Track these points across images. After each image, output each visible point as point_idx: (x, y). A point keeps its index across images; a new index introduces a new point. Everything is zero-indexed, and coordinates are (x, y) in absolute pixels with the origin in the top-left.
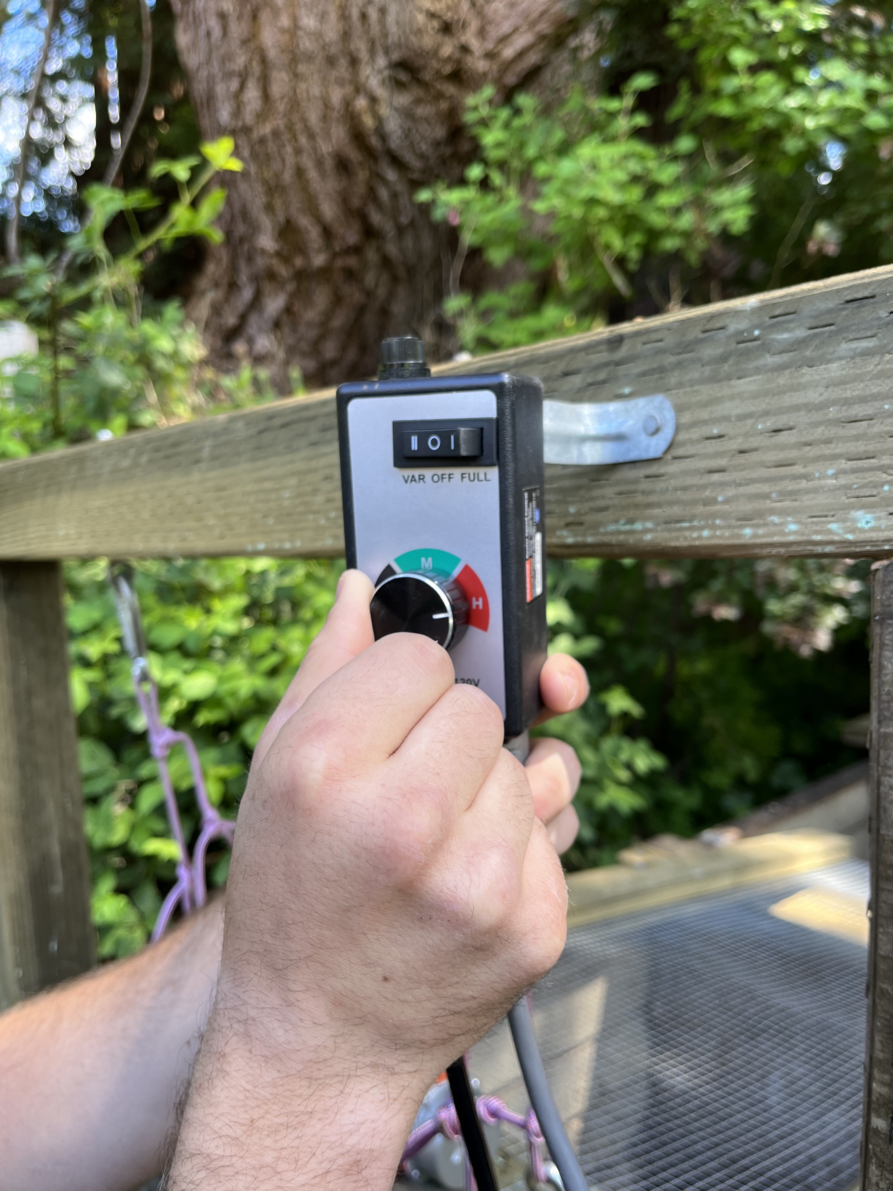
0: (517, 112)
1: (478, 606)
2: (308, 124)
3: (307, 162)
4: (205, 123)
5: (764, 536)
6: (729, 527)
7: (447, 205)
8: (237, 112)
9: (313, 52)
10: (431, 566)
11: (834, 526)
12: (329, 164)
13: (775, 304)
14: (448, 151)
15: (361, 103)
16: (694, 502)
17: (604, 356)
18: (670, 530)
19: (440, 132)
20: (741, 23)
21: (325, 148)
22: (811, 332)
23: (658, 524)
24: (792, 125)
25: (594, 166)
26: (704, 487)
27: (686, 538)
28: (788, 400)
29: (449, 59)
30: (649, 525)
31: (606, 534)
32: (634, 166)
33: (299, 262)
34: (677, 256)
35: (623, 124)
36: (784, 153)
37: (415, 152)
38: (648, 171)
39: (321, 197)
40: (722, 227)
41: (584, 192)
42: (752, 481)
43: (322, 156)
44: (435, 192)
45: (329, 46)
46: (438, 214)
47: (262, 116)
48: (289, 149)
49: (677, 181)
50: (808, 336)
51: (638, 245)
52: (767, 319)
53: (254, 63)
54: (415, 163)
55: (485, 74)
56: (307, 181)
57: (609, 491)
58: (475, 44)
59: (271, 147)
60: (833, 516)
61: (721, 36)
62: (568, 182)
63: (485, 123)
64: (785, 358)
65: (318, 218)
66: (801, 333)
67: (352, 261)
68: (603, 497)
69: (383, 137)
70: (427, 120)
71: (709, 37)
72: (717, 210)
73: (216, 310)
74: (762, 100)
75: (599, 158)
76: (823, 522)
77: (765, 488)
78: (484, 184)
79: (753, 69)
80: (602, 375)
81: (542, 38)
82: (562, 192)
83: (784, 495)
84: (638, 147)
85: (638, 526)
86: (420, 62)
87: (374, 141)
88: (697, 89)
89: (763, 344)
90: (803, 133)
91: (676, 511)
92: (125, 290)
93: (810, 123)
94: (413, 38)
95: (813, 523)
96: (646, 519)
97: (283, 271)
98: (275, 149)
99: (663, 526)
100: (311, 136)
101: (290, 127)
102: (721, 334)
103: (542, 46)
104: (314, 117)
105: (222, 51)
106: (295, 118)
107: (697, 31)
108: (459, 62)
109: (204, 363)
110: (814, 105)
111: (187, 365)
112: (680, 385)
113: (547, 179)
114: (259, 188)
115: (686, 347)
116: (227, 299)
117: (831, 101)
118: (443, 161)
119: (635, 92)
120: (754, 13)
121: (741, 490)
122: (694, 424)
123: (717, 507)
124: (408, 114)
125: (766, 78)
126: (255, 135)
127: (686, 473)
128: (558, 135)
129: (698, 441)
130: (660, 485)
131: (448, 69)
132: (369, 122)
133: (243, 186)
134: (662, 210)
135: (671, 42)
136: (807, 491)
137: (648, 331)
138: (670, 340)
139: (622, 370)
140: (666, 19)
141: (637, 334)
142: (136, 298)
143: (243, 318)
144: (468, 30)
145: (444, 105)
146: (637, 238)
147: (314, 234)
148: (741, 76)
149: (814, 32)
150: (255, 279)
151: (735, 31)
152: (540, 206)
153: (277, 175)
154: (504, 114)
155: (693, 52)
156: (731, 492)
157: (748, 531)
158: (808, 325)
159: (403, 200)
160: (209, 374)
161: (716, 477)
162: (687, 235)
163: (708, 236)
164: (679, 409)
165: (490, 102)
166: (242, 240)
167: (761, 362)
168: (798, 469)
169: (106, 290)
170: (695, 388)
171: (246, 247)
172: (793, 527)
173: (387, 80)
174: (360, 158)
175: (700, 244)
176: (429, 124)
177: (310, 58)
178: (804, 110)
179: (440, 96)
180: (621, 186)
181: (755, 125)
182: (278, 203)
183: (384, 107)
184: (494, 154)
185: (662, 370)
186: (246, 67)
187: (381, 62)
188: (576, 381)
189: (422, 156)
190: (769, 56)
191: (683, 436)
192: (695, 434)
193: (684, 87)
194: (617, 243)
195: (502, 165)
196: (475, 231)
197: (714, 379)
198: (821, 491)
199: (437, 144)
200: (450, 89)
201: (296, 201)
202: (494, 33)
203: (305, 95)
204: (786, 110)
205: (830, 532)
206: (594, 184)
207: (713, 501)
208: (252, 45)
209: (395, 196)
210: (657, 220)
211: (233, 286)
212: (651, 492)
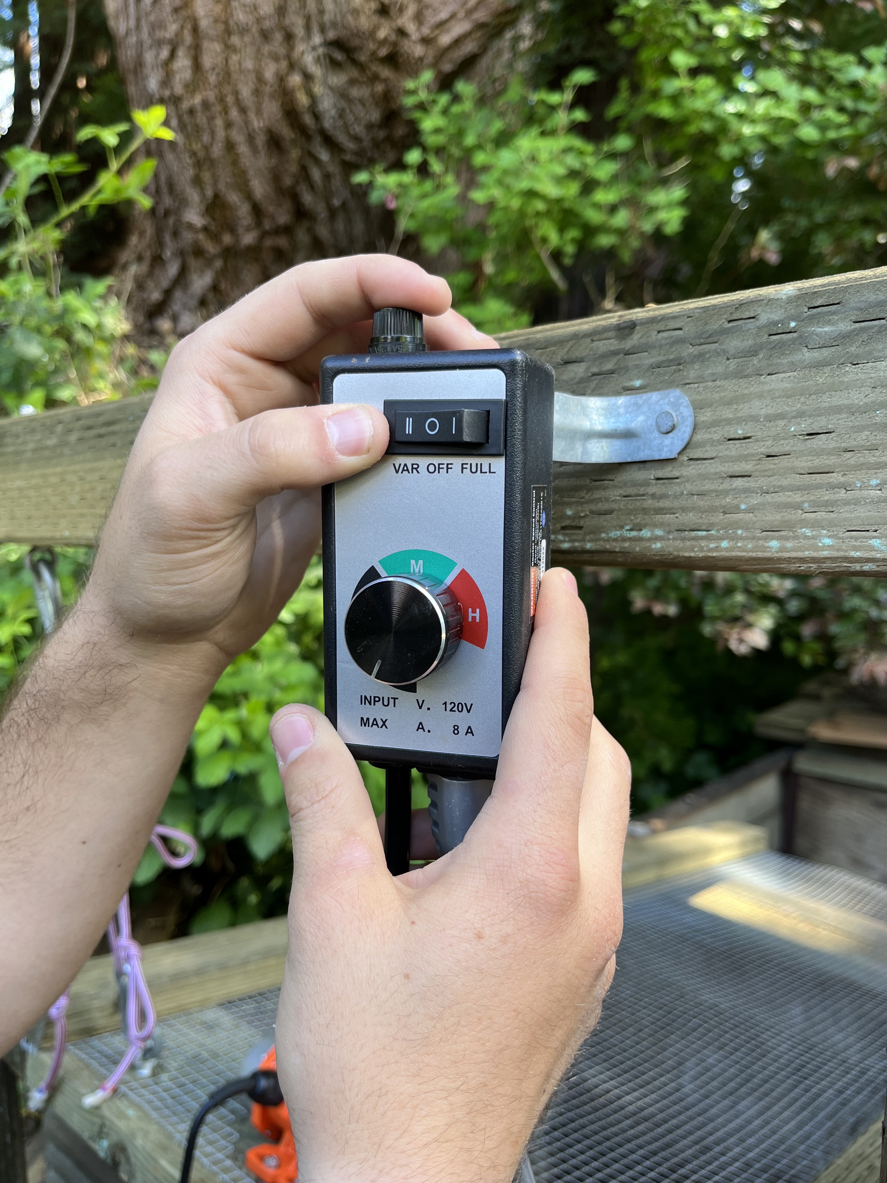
0: (456, 98)
1: (474, 618)
2: (240, 97)
3: (238, 137)
4: (132, 90)
5: (793, 550)
6: (753, 538)
7: (384, 187)
8: (166, 82)
9: (247, 24)
10: (422, 571)
11: (876, 543)
12: (261, 140)
13: (815, 293)
14: (382, 134)
15: (296, 79)
16: (712, 510)
17: (613, 344)
18: (683, 539)
19: (375, 115)
20: (683, 25)
21: (257, 124)
22: (857, 325)
23: (669, 532)
24: (729, 130)
25: (533, 159)
26: (726, 493)
27: (701, 549)
28: (827, 401)
29: (384, 42)
30: (659, 532)
31: (608, 540)
32: (572, 161)
33: (227, 239)
34: (611, 253)
35: (562, 118)
36: (718, 159)
37: (348, 133)
38: (585, 166)
39: (251, 173)
40: (655, 226)
41: (524, 184)
42: (783, 489)
43: (254, 131)
44: (372, 174)
45: (265, 19)
46: (375, 197)
47: (192, 87)
48: (219, 122)
49: (615, 178)
50: (854, 330)
51: (573, 240)
52: (806, 310)
53: (186, 32)
54: (350, 145)
55: (421, 59)
56: (237, 155)
57: (614, 494)
58: (411, 28)
59: (201, 119)
60: (876, 531)
61: (663, 36)
62: (506, 172)
63: (422, 107)
64: (826, 353)
65: (249, 196)
66: (845, 326)
67: (282, 242)
68: (607, 500)
69: (317, 116)
70: (362, 102)
71: (650, 37)
72: (652, 210)
73: (140, 285)
74: (699, 104)
75: (538, 150)
76: (865, 538)
77: (797, 497)
78: (423, 170)
79: (694, 72)
80: (609, 366)
81: (480, 26)
82: (500, 182)
83: (817, 506)
84: (577, 142)
85: (646, 533)
86: (356, 42)
87: (308, 120)
88: (635, 88)
89: (800, 337)
90: (738, 139)
91: (690, 518)
92: (43, 258)
93: (747, 130)
94: (350, 18)
95: (851, 538)
96: (655, 526)
97: (211, 248)
98: (205, 120)
99: (676, 534)
100: (243, 110)
101: (221, 99)
102: (751, 325)
103: (479, 34)
104: (246, 92)
105: (152, 18)
106: (227, 89)
107: (638, 29)
108: (395, 44)
109: (126, 338)
110: (751, 113)
111: (109, 340)
112: (700, 380)
113: (486, 169)
114: (188, 160)
115: (709, 338)
116: (150, 274)
117: (767, 108)
118: (376, 144)
119: (575, 86)
120: (696, 16)
121: (769, 498)
122: (715, 424)
123: (740, 516)
124: (342, 95)
125: (706, 82)
126: (185, 105)
127: (704, 477)
128: (498, 125)
129: (719, 442)
130: (673, 489)
131: (383, 52)
132: (303, 99)
133: (170, 157)
134: (597, 206)
135: (613, 39)
136: (847, 503)
137: (664, 318)
138: (689, 330)
139: (632, 361)
140: (609, 15)
141: (652, 321)
142: (54, 266)
143: (168, 293)
144: (405, 13)
145: (379, 88)
146: (573, 233)
147: (244, 211)
148: (682, 79)
149: (753, 39)
150: (181, 254)
151: (679, 33)
152: (478, 196)
153: (207, 149)
154: (444, 99)
155: (633, 52)
156: (756, 500)
157: (774, 544)
158: (854, 318)
159: (337, 182)
160: (131, 350)
161: (739, 483)
162: (621, 233)
163: (642, 235)
164: (697, 406)
165: (428, 87)
166: (167, 213)
167: (797, 357)
168: (836, 478)
169: (23, 256)
170: (718, 383)
171: (171, 221)
172: (827, 541)
173: (322, 58)
174: (293, 136)
175: (635, 243)
176: (363, 105)
177: (243, 31)
178: (740, 116)
179: (375, 78)
180: (559, 180)
181: (692, 129)
182: (206, 176)
183: (317, 86)
184: (432, 140)
185: (679, 362)
186: (177, 35)
187: (317, 39)
188: (578, 370)
189: (356, 139)
190: (709, 60)
191: (699, 437)
192: (717, 434)
193: (624, 84)
194: (554, 238)
195: (440, 151)
196: (412, 216)
197: (739, 374)
198: (863, 503)
199: (370, 127)
200: (385, 72)
201: (225, 176)
202: (432, 19)
203: (237, 67)
204: (723, 115)
205: (872, 548)
206: (533, 177)
207: (736, 509)
208: (184, 13)
209: (327, 177)
210: (594, 217)
211: (157, 261)
212: (662, 497)
